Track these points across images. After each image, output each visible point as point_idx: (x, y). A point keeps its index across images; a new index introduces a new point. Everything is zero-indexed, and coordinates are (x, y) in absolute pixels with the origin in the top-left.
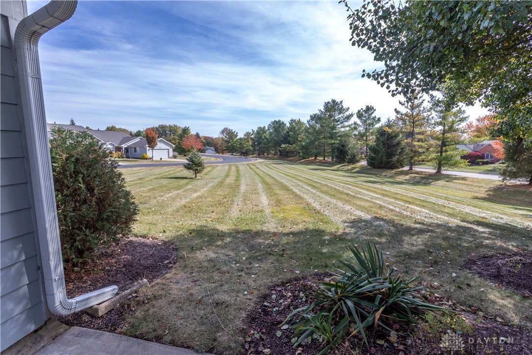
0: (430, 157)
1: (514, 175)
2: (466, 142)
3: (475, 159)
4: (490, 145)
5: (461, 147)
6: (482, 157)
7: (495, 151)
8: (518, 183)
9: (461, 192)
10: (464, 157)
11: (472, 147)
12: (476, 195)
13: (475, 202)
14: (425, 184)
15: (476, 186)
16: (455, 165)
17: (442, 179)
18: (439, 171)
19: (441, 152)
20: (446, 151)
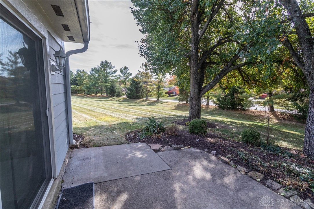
0: (154, 93)
1: (182, 100)
2: (167, 87)
3: (170, 94)
4: (174, 88)
5: (165, 89)
6: (172, 93)
7: (176, 90)
8: (183, 103)
9: (166, 107)
10: (166, 93)
11: (168, 89)
12: (171, 108)
13: (171, 110)
14: (153, 105)
15: (171, 105)
16: (163, 96)
17: (159, 103)
18: (158, 100)
19: (159, 91)
20: (160, 90)
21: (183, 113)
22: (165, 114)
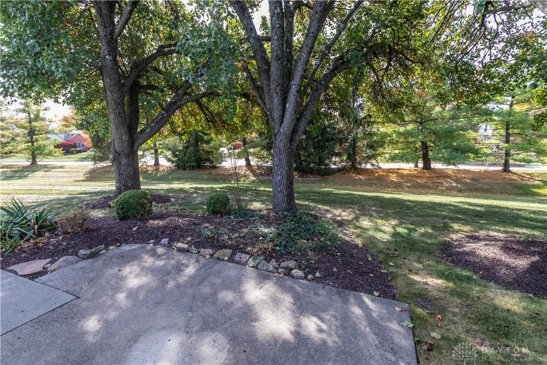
0: (19, 148)
1: (101, 159)
2: (56, 131)
3: (68, 148)
4: (79, 135)
5: (53, 137)
6: (75, 146)
7: (85, 140)
8: (105, 165)
9: (62, 178)
10: (57, 146)
11: (63, 136)
12: (76, 179)
13: (76, 183)
14: (20, 177)
15: (74, 172)
16: (50, 154)
17: (39, 170)
18: (34, 162)
19: (32, 142)
20: (37, 141)
21: (105, 185)
22: (58, 194)
